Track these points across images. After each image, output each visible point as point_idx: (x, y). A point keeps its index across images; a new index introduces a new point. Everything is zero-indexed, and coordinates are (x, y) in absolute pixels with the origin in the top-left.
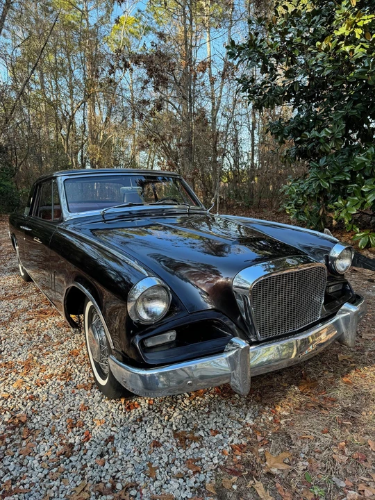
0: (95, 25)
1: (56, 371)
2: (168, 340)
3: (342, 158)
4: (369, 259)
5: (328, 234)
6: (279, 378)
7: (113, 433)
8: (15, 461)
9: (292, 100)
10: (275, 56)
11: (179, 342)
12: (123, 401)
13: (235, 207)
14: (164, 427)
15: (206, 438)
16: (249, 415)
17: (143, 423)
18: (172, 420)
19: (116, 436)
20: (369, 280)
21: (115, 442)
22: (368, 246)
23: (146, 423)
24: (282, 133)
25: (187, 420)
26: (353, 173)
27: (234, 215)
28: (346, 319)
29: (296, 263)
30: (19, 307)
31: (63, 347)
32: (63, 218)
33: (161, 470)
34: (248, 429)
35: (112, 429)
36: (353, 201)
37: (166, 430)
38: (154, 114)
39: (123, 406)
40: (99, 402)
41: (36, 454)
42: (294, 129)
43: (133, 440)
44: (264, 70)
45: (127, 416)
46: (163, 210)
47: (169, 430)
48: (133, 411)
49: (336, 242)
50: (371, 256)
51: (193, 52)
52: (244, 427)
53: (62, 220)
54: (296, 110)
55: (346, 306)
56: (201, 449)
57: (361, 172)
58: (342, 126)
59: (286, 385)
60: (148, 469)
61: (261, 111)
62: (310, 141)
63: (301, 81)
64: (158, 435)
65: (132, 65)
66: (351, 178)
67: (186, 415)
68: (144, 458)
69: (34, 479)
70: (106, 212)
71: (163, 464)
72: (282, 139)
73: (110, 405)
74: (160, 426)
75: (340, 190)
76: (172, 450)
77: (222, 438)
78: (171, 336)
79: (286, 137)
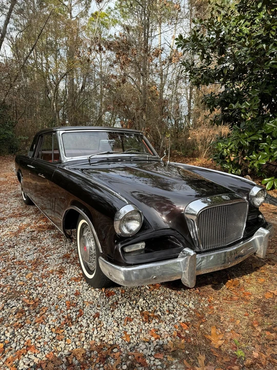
0: (76, 17)
1: (55, 268)
2: (140, 248)
3: (256, 124)
4: (273, 197)
5: (249, 179)
6: (211, 278)
7: (98, 311)
8: (33, 327)
9: (221, 80)
10: (211, 48)
11: (147, 250)
12: (103, 290)
13: (175, 156)
14: (133, 308)
15: (162, 317)
16: (191, 302)
17: (119, 305)
18: (138, 303)
19: (101, 313)
20: (273, 213)
21: (100, 317)
22: (273, 188)
23: (120, 305)
24: (213, 103)
25: (148, 304)
26: (264, 135)
27: (175, 162)
28: (261, 239)
29: (228, 198)
30: (24, 223)
31: (59, 252)
32: (61, 160)
33: (133, 336)
34: (191, 311)
35: (98, 308)
36: (263, 155)
37: (135, 310)
38: (120, 86)
39: (104, 294)
40: (87, 290)
41: (47, 323)
42: (222, 101)
43: (112, 316)
44: (202, 57)
45: (107, 300)
46: (131, 157)
47: (137, 311)
48: (111, 297)
49: (254, 185)
50: (275, 196)
51: (149, 41)
52: (188, 310)
53: (60, 162)
54: (223, 87)
55: (261, 230)
56: (160, 324)
57: (270, 134)
58: (258, 101)
59: (217, 283)
60: (124, 335)
61: (198, 87)
62: (234, 110)
63: (228, 66)
64: (130, 314)
65: (104, 49)
66: (263, 139)
67: (148, 301)
68: (121, 328)
69: (46, 339)
70: (92, 157)
71: (134, 333)
72: (213, 108)
73: (95, 293)
74: (130, 307)
75: (255, 147)
76: (139, 323)
77: (173, 317)
78: (142, 245)
79: (215, 106)
